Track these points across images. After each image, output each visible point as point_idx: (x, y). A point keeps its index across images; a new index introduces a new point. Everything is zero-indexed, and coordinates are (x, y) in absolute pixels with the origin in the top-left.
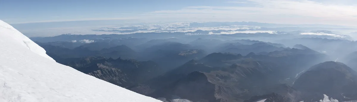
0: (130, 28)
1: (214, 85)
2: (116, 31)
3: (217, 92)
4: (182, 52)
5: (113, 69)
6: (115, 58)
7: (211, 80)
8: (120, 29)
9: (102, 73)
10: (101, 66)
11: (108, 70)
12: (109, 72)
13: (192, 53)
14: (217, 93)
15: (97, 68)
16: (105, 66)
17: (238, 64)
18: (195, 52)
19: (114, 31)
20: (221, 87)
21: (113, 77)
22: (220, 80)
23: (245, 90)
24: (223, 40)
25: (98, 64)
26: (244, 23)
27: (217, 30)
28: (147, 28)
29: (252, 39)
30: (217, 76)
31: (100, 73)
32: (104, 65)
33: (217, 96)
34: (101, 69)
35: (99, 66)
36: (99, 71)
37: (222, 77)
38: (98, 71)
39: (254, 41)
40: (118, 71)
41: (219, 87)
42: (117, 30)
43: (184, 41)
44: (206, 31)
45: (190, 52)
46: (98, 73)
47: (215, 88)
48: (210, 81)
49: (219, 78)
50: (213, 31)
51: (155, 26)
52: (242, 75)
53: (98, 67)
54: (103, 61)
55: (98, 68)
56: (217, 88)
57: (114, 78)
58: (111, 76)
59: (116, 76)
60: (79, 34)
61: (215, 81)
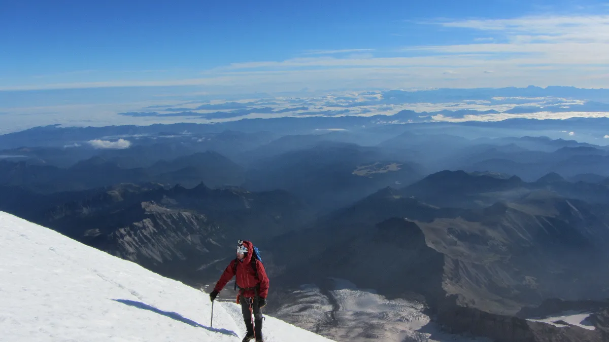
0: (226, 107)
1: (441, 256)
2: (190, 114)
3: (450, 275)
4: (359, 168)
5: (186, 214)
6: (189, 185)
7: (433, 243)
8: (200, 108)
9: (156, 225)
10: (152, 207)
11: (170, 217)
12: (173, 221)
13: (385, 169)
14: (449, 278)
15: (142, 215)
16: (164, 209)
17: (511, 205)
18: (393, 167)
19: (184, 114)
20: (461, 264)
21: (185, 235)
22: (459, 242)
23: (527, 277)
24: (472, 138)
25: (143, 204)
26: (533, 91)
27: (454, 109)
28: (272, 106)
29: (553, 134)
30: (451, 231)
31: (151, 228)
32: (162, 205)
33: (449, 288)
34: (152, 217)
35: (147, 210)
36: (147, 222)
37: (463, 236)
38: (144, 220)
39: (560, 141)
40: (197, 218)
41: (456, 263)
42: (194, 112)
43: (366, 140)
44: (424, 113)
45: (379, 166)
46: (144, 228)
47: (444, 264)
48: (430, 245)
49: (455, 239)
50: (446, 113)
51: (292, 101)
52: (521, 235)
53: (144, 210)
54: (156, 195)
55: (146, 213)
56: (448, 266)
57: (189, 238)
58: (179, 233)
59: (192, 231)
60: (86, 125)
61: (444, 244)
